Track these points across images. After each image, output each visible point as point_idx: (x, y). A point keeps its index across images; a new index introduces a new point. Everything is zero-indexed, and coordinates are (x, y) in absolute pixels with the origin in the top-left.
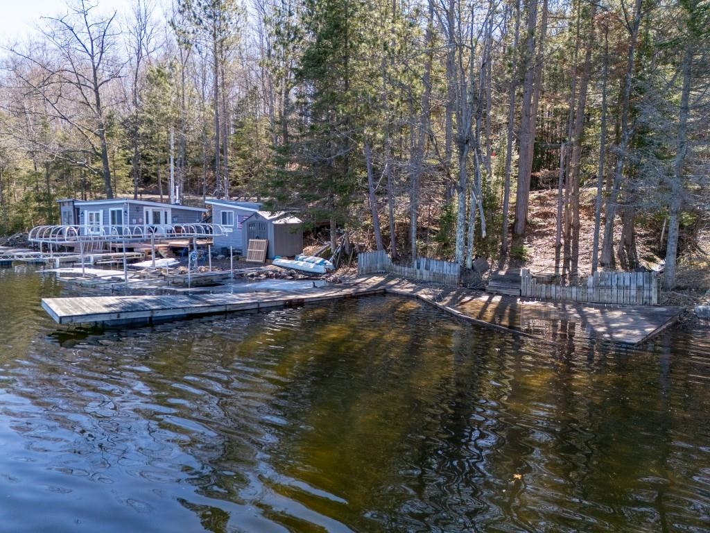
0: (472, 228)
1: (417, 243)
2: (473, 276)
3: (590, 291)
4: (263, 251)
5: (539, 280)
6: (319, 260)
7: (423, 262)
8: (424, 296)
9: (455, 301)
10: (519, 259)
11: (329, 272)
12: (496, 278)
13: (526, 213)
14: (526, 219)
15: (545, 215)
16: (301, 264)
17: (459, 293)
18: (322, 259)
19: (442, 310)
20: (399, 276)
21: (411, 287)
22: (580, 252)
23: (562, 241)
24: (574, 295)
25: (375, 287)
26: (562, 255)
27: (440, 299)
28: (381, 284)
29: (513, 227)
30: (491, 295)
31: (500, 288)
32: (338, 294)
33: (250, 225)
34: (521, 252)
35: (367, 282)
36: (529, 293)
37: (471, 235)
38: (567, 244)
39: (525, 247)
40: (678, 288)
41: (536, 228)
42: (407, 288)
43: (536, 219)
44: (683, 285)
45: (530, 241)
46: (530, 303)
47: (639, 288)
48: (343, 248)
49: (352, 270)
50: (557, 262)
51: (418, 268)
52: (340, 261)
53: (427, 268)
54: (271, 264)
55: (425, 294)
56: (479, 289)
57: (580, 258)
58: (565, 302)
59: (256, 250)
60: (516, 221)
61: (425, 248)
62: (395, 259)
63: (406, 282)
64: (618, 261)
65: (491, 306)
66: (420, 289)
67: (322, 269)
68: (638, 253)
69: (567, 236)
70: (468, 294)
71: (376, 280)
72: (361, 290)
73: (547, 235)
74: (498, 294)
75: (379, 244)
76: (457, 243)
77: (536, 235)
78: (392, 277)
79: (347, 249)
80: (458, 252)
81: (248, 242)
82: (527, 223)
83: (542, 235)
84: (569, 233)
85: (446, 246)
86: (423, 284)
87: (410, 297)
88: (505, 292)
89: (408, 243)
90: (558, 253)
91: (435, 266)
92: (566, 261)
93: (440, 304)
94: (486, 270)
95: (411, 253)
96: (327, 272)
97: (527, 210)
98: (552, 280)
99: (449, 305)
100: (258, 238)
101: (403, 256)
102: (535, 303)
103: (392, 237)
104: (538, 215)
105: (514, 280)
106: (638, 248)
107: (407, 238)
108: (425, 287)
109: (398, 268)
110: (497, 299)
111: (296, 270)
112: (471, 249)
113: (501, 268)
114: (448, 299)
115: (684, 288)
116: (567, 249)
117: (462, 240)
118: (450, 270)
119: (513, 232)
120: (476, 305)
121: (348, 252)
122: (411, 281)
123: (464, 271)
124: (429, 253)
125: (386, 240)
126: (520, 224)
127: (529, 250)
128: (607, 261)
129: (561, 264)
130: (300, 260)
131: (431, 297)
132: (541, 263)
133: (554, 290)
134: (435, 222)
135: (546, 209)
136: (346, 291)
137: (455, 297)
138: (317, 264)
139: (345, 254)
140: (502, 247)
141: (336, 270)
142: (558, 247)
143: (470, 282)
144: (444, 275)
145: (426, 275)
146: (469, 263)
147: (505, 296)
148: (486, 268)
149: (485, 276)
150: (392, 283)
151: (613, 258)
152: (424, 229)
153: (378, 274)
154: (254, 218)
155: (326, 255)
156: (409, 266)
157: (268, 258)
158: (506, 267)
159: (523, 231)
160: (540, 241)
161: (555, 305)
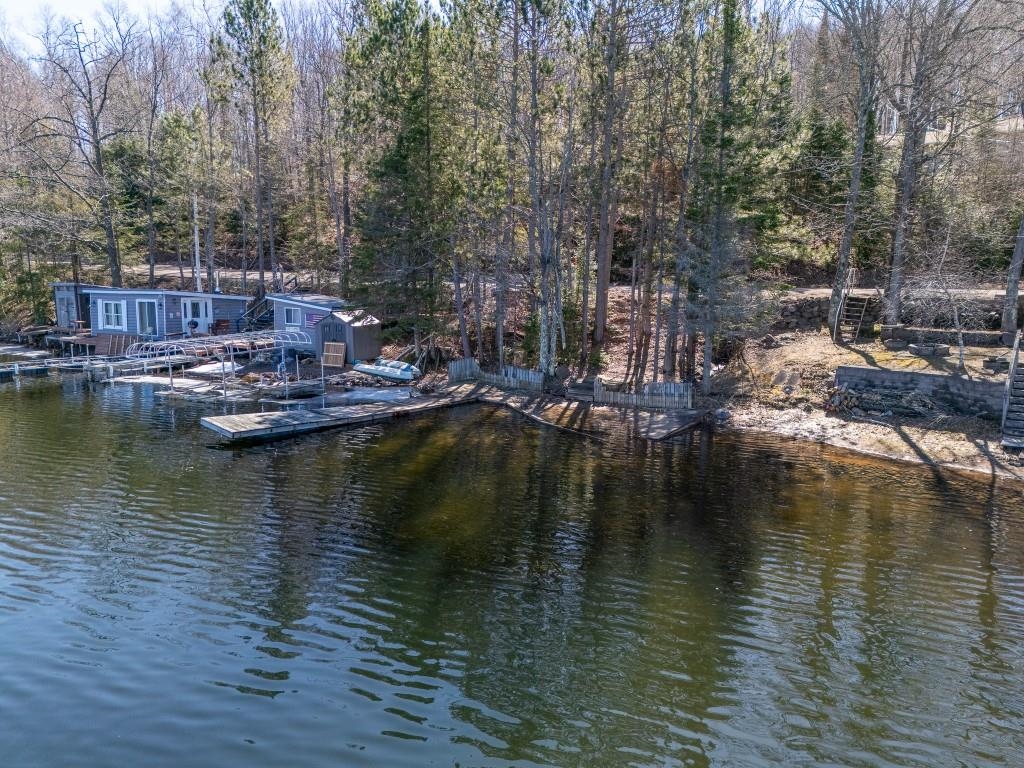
0: (554, 338)
1: (503, 349)
2: (555, 383)
3: (646, 397)
4: (341, 355)
5: (608, 388)
6: (405, 365)
7: (511, 370)
8: (513, 405)
9: (540, 409)
10: (597, 367)
11: (417, 378)
12: (574, 386)
13: (605, 320)
14: (604, 327)
15: (621, 321)
16: (387, 369)
17: (542, 401)
18: (407, 364)
19: (528, 417)
20: (489, 383)
21: (501, 395)
22: (649, 359)
23: (635, 348)
24: (635, 401)
25: (468, 395)
26: (633, 362)
27: (526, 406)
28: (473, 392)
29: (593, 333)
30: (570, 401)
31: (577, 394)
32: (436, 404)
33: (324, 326)
34: (599, 360)
35: (459, 390)
36: (600, 400)
37: (553, 345)
38: (639, 350)
39: (603, 354)
40: (712, 394)
41: (613, 335)
42: (497, 396)
43: (615, 326)
44: (715, 391)
45: (606, 350)
46: (600, 408)
47: (680, 396)
48: (429, 352)
49: (440, 376)
50: (628, 370)
51: (506, 375)
52: (426, 368)
53: (514, 376)
54: (352, 370)
55: (514, 402)
56: (559, 395)
57: (648, 365)
58: (627, 406)
59: (333, 353)
60: (596, 327)
61: (512, 354)
62: (482, 365)
63: (495, 389)
64: (678, 368)
65: (569, 413)
66: (508, 397)
67: (409, 375)
68: (696, 360)
69: (639, 345)
70: (550, 401)
71: (467, 388)
72: (456, 400)
73: (623, 341)
74: (576, 400)
75: (466, 350)
76: (541, 353)
77: (614, 341)
78: (481, 385)
79: (432, 353)
80: (542, 360)
81: (323, 345)
82: (605, 330)
83: (618, 342)
84: (641, 340)
85: (531, 352)
86: (510, 391)
87: (499, 405)
88: (581, 398)
89: (495, 348)
90: (630, 360)
91: (521, 374)
92: (636, 367)
93: (526, 412)
94: (566, 378)
95: (498, 360)
96: (415, 379)
97: (605, 317)
98: (620, 388)
99: (534, 412)
100: (334, 341)
101: (490, 363)
102: (605, 408)
103: (479, 343)
104: (616, 321)
105: (588, 387)
106: (697, 355)
107: (494, 343)
108: (513, 395)
109: (486, 375)
110: (574, 405)
111: (382, 376)
112: (553, 358)
113: (580, 376)
114: (533, 406)
115: (715, 395)
116: (638, 356)
117: (546, 349)
118: (534, 378)
119: (593, 339)
120: (557, 411)
121: (434, 357)
122: (500, 388)
123: (548, 378)
124: (515, 360)
125: (473, 345)
126: (599, 332)
127: (606, 357)
128: (668, 369)
129: (632, 371)
130: (383, 365)
131: (518, 404)
132: (615, 370)
133: (620, 397)
134: (520, 327)
135: (624, 315)
136: (443, 401)
137: (539, 403)
138: (403, 370)
139: (431, 359)
140: (582, 354)
141: (424, 376)
142: (630, 354)
143: (553, 390)
144: (529, 383)
145: (513, 383)
146: (552, 370)
147: (581, 402)
148: (567, 374)
149: (567, 383)
150: (483, 390)
151: (674, 366)
152: (511, 334)
153: (469, 382)
154: (330, 320)
155: (411, 360)
156: (497, 373)
157: (348, 364)
158: (585, 374)
159: (602, 338)
160: (616, 349)
161: (620, 410)
